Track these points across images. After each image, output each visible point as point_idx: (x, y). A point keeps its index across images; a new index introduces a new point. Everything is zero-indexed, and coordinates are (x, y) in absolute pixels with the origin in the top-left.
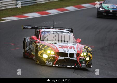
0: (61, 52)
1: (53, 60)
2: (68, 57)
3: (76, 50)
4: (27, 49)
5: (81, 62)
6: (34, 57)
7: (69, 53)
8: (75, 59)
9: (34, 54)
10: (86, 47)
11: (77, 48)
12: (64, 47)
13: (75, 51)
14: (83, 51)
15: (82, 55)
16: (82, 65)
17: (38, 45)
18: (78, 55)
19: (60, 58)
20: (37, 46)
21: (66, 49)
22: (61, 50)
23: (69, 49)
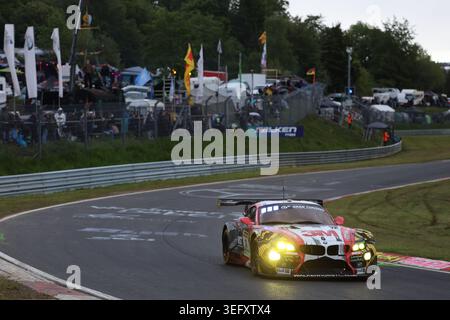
0: (309, 244)
1: (292, 263)
2: (326, 255)
3: (341, 238)
4: (232, 246)
5: (355, 265)
6: (249, 261)
7: (326, 246)
8: (340, 258)
9: (248, 254)
10: (361, 231)
11: (343, 235)
12: (314, 234)
13: (339, 240)
14: (357, 239)
15: (355, 247)
16: (356, 272)
17: (257, 232)
18: (348, 248)
19: (308, 257)
20: (254, 235)
21: (318, 238)
22: (309, 241)
23: (325, 237)
